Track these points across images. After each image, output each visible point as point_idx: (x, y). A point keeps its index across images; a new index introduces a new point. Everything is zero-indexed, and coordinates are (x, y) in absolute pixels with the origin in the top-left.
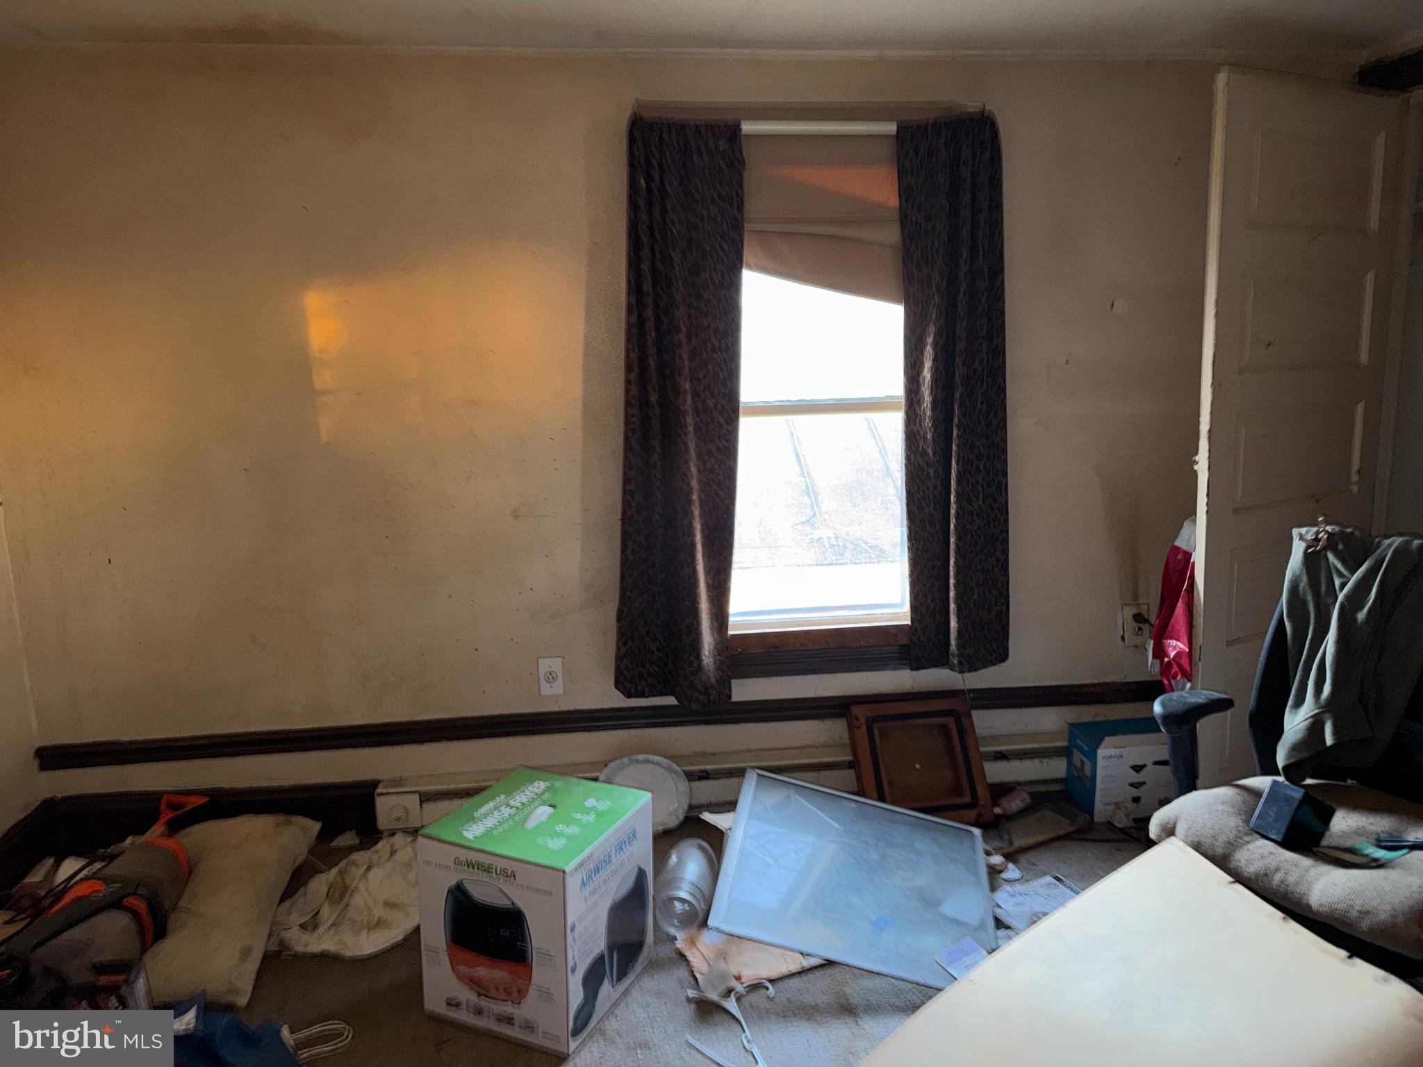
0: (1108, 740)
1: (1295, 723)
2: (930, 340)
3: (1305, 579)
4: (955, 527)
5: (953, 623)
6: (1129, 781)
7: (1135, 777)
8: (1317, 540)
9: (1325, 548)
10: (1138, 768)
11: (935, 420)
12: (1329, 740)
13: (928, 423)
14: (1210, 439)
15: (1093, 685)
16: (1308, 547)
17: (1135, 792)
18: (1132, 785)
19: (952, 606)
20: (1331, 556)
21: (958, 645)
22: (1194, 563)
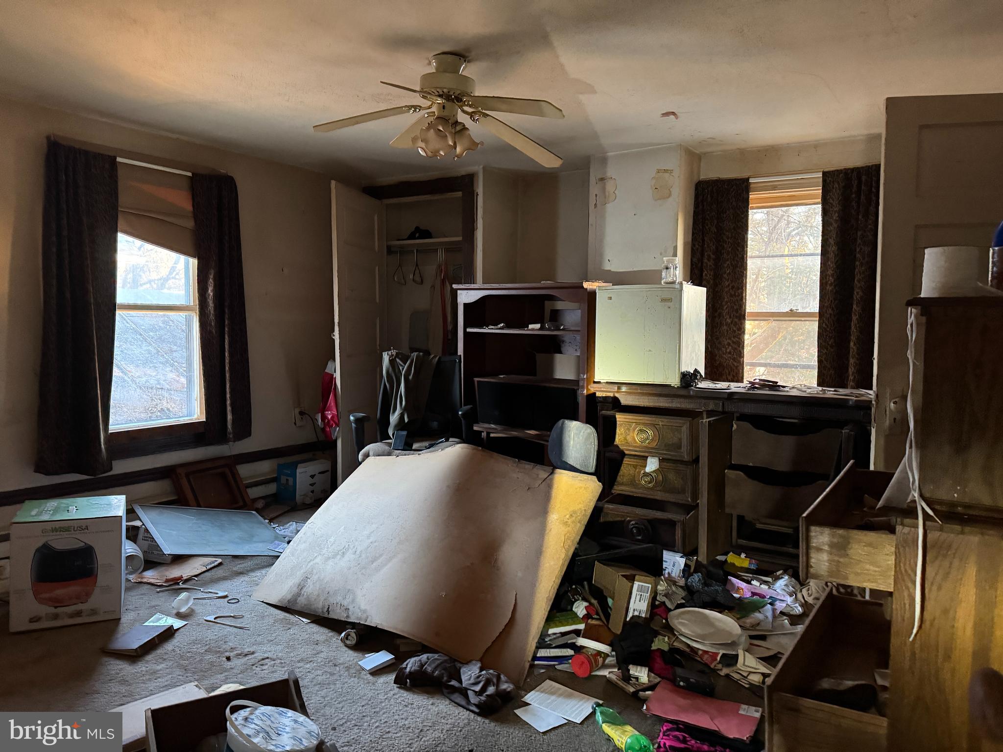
0: (299, 465)
1: (394, 418)
2: (212, 277)
3: (391, 368)
4: (229, 368)
5: (230, 417)
6: (309, 484)
7: (312, 481)
8: (392, 355)
9: (395, 358)
10: (312, 476)
11: (216, 316)
12: (406, 420)
13: (212, 317)
14: (339, 326)
15: (282, 447)
16: (390, 357)
17: (312, 488)
18: (311, 485)
19: (229, 408)
20: (398, 360)
21: (233, 428)
22: (335, 377)
